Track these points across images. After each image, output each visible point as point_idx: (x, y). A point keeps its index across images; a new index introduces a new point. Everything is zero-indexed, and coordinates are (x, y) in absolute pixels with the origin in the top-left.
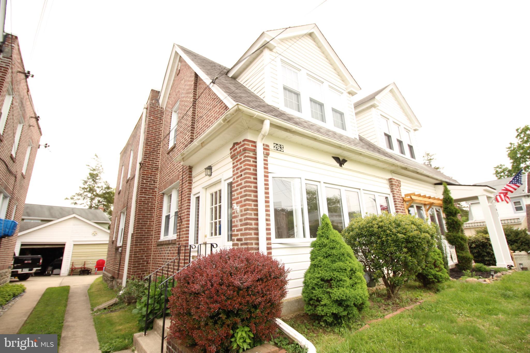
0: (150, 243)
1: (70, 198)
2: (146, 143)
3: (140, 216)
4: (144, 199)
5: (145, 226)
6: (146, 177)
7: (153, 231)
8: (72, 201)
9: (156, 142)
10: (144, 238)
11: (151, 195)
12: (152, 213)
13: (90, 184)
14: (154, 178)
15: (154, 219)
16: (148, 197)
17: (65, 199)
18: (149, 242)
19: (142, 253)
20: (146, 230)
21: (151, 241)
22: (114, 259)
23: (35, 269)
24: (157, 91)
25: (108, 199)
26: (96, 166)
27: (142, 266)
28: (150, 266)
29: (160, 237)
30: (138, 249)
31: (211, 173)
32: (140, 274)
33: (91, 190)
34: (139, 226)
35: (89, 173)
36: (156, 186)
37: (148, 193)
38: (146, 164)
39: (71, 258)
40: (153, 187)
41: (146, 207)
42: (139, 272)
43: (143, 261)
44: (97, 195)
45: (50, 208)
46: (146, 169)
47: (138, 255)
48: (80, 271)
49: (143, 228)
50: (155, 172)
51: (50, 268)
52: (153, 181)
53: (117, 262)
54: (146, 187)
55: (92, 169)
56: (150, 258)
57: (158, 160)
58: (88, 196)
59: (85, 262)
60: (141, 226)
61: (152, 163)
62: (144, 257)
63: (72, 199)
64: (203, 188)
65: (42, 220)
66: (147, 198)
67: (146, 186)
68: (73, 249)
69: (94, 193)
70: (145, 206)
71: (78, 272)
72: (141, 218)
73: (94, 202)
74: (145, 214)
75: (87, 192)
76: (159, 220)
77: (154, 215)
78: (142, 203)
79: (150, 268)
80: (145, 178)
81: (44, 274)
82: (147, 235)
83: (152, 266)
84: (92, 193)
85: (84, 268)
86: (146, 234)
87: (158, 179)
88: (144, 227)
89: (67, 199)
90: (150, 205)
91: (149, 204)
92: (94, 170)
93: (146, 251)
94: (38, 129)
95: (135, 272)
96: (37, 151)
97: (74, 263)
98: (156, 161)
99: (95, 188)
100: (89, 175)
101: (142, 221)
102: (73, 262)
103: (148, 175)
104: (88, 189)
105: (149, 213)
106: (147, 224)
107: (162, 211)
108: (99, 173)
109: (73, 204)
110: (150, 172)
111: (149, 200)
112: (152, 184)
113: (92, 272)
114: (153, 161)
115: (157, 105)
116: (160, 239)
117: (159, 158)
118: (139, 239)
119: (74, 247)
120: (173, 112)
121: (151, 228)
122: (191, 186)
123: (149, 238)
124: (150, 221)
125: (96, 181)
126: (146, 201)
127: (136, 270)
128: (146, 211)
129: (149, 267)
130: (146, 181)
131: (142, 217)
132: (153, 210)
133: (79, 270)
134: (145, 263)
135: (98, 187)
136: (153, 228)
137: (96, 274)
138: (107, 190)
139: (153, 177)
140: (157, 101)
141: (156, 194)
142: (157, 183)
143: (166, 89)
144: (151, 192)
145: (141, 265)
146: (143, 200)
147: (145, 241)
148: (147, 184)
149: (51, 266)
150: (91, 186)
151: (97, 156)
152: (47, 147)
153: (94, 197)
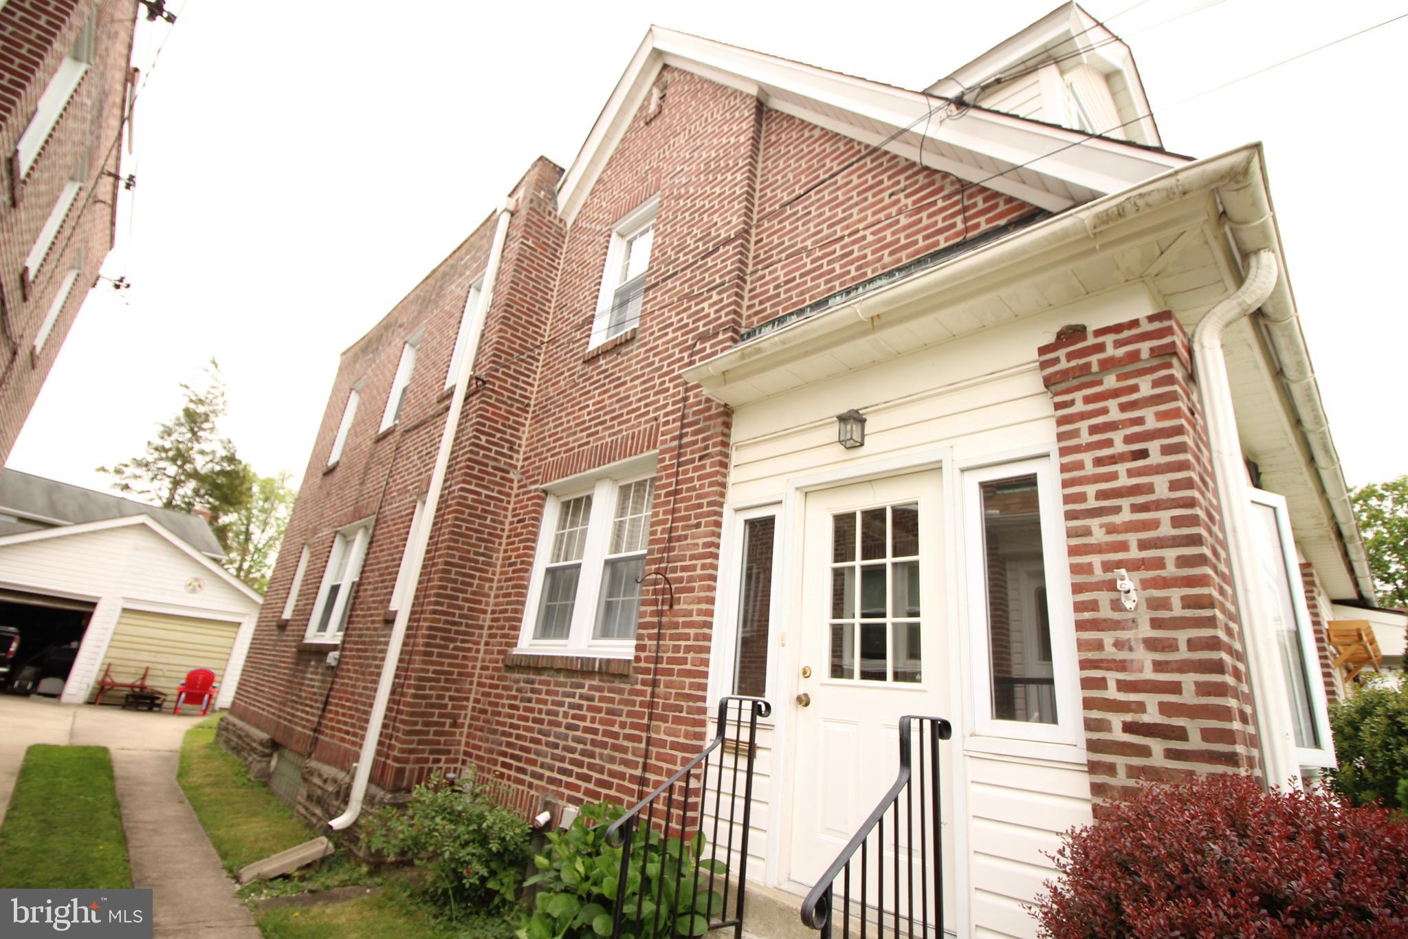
0: (473, 654)
1: (112, 469)
2: (504, 317)
3: (453, 556)
4: (473, 500)
5: (465, 592)
6: (490, 427)
7: (485, 612)
8: (117, 479)
9: (533, 320)
10: (457, 632)
11: (497, 488)
12: (491, 549)
13: (180, 439)
14: (512, 435)
15: (494, 574)
16: (487, 496)
17: (98, 470)
18: (469, 650)
19: (442, 684)
20: (467, 605)
21: (475, 647)
22: (290, 682)
24: (555, 166)
25: (225, 490)
26: (208, 393)
27: (436, 733)
28: (461, 734)
29: (517, 637)
30: (432, 668)
31: (863, 436)
32: (426, 760)
33: (181, 457)
34: (445, 588)
35: (184, 406)
36: (514, 462)
37: (489, 481)
38: (494, 384)
39: (107, 651)
40: (505, 463)
41: (476, 527)
42: (423, 751)
43: (441, 715)
44: (195, 475)
46: (492, 401)
47: (427, 692)
48: (127, 696)
49: (457, 598)
50: (517, 415)
51: (29, 671)
52: (507, 445)
53: (303, 694)
54: (485, 461)
55: (194, 398)
56: (465, 708)
57: (530, 380)
58: (167, 472)
59: (147, 669)
60: (453, 589)
61: (512, 384)
62: (446, 701)
63: (118, 472)
64: (797, 489)
66: (483, 498)
67: (485, 456)
68: (119, 623)
69: (188, 467)
70: (473, 523)
71: (120, 697)
72: (455, 560)
73: (181, 491)
74: (468, 551)
75: (167, 459)
76: (521, 578)
77: (497, 559)
78: (467, 511)
79: (459, 743)
80: (486, 429)
81: (9, 688)
82: (467, 625)
83: (469, 736)
84: (180, 467)
85: (142, 687)
86: (464, 621)
87: (524, 443)
88: (461, 595)
89: (103, 469)
90: (488, 522)
91: (485, 519)
92: (201, 402)
93: (455, 682)
94: (108, 224)
95: (411, 751)
96: (86, 293)
98: (524, 382)
99: (194, 454)
100: (181, 414)
101: (457, 573)
102: (110, 665)
103: (497, 422)
104: (171, 454)
105: (482, 550)
106: (471, 585)
107: (533, 549)
108: (214, 412)
109: (119, 488)
110: (502, 413)
111: (489, 505)
112: (503, 455)
113: (166, 704)
114: (518, 380)
115: (550, 208)
116: (515, 645)
117: (535, 373)
118: (439, 634)
119: (121, 617)
120: (614, 235)
121: (480, 602)
122: (725, 476)
123: (472, 634)
124: (481, 578)
125: (200, 434)
126: (480, 506)
127: (414, 746)
128: (473, 541)
129: (458, 737)
130: (487, 441)
131: (461, 558)
132: (497, 541)
133: (126, 692)
134: (448, 721)
135: (202, 452)
136: (487, 604)
137: (176, 712)
138: (225, 464)
139: (509, 431)
140: (553, 196)
141: (511, 488)
142: (518, 452)
143: (592, 161)
144: (498, 479)
145: (432, 729)
146: (470, 502)
147: (459, 644)
148: (490, 450)
149: (36, 666)
150: (181, 446)
151: (216, 365)
152: (123, 289)
153: (183, 478)
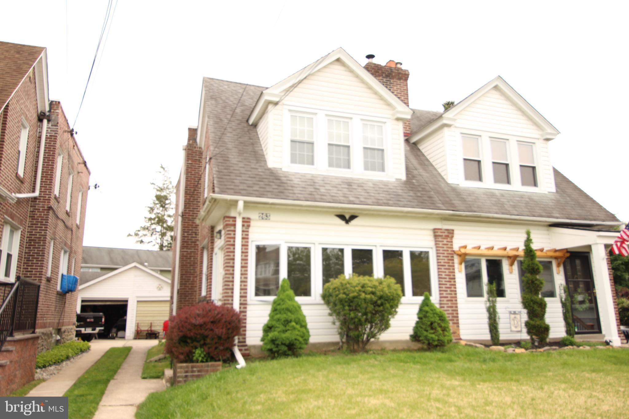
1: (133, 234)
8: (137, 239)
13: (158, 212)
17: (128, 236)
23: (98, 329)
24: (194, 129)
26: (164, 184)
33: (161, 221)
35: (155, 195)
39: (136, 318)
44: (169, 228)
45: (110, 251)
48: (147, 334)
51: (114, 330)
55: (158, 189)
58: (157, 230)
59: (151, 323)
63: (136, 235)
65: (102, 269)
68: (137, 307)
69: (165, 225)
73: (165, 238)
75: (155, 223)
81: (108, 337)
84: (162, 226)
85: (151, 331)
89: (130, 235)
92: (162, 190)
96: (87, 193)
97: (139, 325)
99: (166, 218)
100: (155, 199)
102: (138, 323)
104: (156, 220)
108: (168, 193)
109: (139, 243)
113: (160, 337)
115: (195, 145)
118: (184, 295)
119: (137, 304)
125: (166, 206)
133: (145, 333)
135: (169, 216)
149: (115, 327)
150: (160, 215)
151: (164, 169)
152: (97, 188)
153: (165, 231)
